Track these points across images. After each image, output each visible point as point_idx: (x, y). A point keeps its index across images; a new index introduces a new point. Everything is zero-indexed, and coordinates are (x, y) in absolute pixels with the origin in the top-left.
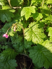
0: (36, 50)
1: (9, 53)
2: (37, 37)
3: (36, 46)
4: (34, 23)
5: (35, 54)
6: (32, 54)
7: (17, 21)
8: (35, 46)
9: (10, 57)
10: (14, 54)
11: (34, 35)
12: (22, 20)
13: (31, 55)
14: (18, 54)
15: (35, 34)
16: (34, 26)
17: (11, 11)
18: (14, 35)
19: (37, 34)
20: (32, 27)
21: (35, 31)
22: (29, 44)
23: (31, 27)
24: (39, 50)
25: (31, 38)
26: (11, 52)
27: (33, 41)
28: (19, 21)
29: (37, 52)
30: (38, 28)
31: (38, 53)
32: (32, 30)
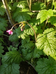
0: (46, 64)
1: (13, 55)
2: (50, 47)
3: (48, 58)
4: (51, 29)
5: (43, 68)
6: (40, 67)
7: (32, 24)
8: (46, 58)
9: (13, 60)
10: (18, 58)
11: (47, 43)
12: (39, 24)
13: (38, 68)
14: (24, 61)
15: (49, 43)
16: (50, 33)
17: (29, 13)
18: (25, 38)
19: (51, 44)
20: (48, 33)
21: (50, 39)
22: (39, 54)
23: (46, 34)
24: (50, 66)
25: (43, 47)
26: (16, 55)
27: (44, 50)
28: (34, 24)
29: (46, 66)
31: (47, 68)
32: (46, 37)
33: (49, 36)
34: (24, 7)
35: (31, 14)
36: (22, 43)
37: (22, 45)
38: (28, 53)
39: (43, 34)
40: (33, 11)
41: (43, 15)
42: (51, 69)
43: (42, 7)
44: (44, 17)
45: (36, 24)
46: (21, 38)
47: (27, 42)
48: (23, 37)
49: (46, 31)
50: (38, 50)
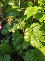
0: (33, 54)
1: (4, 47)
2: (36, 39)
5: (30, 58)
6: (28, 57)
7: (21, 19)
8: (33, 49)
9: (4, 52)
10: (9, 50)
11: (33, 36)
12: (26, 20)
13: (26, 58)
14: (14, 52)
15: (35, 36)
16: (35, 27)
17: (18, 10)
18: (15, 32)
19: (37, 36)
20: (34, 27)
21: (35, 33)
22: (26, 45)
23: (33, 28)
24: (36, 56)
25: (30, 39)
26: (7, 47)
27: (31, 42)
29: (33, 57)
30: (40, 29)
31: (33, 58)
32: (33, 30)
33: (34, 30)
34: (14, 5)
35: (20, 10)
36: (12, 36)
37: (13, 38)
38: (18, 45)
39: (30, 28)
40: (22, 8)
41: (30, 11)
42: (36, 59)
43: (30, 5)
44: (31, 13)
45: (24, 19)
46: (11, 31)
47: (17, 36)
48: (13, 30)
49: (33, 25)
50: (26, 42)
